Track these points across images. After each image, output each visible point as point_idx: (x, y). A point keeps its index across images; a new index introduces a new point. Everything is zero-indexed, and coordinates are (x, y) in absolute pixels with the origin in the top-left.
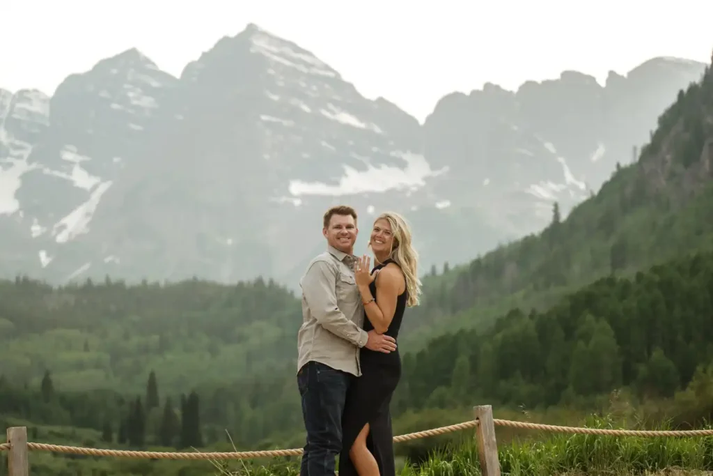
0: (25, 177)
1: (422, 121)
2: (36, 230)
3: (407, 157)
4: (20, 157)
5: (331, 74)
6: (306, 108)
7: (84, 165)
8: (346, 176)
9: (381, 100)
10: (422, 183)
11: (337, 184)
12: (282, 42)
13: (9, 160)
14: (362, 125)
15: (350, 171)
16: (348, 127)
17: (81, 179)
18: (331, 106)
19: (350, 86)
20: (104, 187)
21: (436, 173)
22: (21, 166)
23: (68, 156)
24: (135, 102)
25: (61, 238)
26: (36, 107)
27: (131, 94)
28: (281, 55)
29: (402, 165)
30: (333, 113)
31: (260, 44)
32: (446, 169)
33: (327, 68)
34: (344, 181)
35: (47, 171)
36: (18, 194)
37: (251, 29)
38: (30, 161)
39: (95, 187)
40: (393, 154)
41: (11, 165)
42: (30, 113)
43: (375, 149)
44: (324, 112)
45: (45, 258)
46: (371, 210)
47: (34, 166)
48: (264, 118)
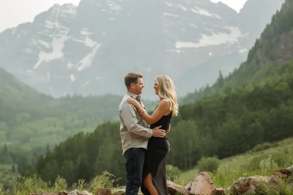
0: (66, 43)
1: (238, 12)
2: (70, 65)
3: (231, 28)
4: (64, 34)
6: (184, 9)
7: (91, 37)
8: (202, 38)
9: (220, 3)
10: (236, 40)
11: (198, 42)
13: (59, 35)
14: (211, 15)
15: (204, 36)
16: (204, 16)
17: (89, 43)
18: (196, 7)
20: (98, 46)
21: (243, 36)
22: (64, 38)
23: (83, 33)
24: (112, 8)
25: (80, 69)
26: (71, 11)
27: (110, 5)
29: (228, 32)
30: (197, 10)
32: (248, 33)
34: (201, 41)
35: (75, 40)
36: (64, 50)
38: (68, 35)
39: (95, 46)
40: (224, 27)
41: (60, 37)
42: (68, 14)
43: (216, 26)
44: (193, 10)
45: (73, 78)
46: (210, 54)
47: (70, 37)
48: (165, 14)
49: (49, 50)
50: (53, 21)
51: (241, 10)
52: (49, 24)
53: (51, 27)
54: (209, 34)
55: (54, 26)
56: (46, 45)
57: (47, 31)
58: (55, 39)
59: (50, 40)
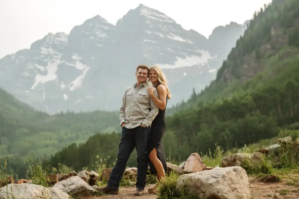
0: (59, 66)
1: (207, 38)
2: (63, 86)
3: (201, 52)
4: (57, 59)
5: (172, 22)
6: (162, 36)
7: (81, 61)
8: (177, 60)
9: (192, 31)
10: (207, 62)
11: (174, 64)
12: (153, 10)
13: (53, 60)
14: (184, 41)
15: (179, 59)
16: (178, 42)
17: (79, 66)
18: (172, 34)
19: (179, 26)
20: (88, 68)
21: (212, 58)
22: (58, 62)
23: (74, 57)
24: (99, 36)
25: (72, 89)
26: (63, 39)
27: (97, 33)
28: (153, 15)
29: (200, 55)
30: (172, 37)
31: (144, 12)
32: (216, 56)
33: (170, 19)
34: (176, 63)
35: (67, 64)
36: (57, 73)
37: (141, 6)
38: (61, 60)
39: (84, 69)
40: (196, 51)
41: (54, 62)
42: (61, 42)
43: (189, 50)
44: (169, 37)
45: (65, 97)
46: (185, 74)
47: (62, 62)
48: (145, 40)
49: (45, 73)
50: (47, 48)
51: (210, 37)
52: (44, 50)
53: (46, 53)
54: (183, 57)
55: (49, 52)
56: (42, 68)
57: (43, 56)
58: (49, 63)
59: (45, 64)
